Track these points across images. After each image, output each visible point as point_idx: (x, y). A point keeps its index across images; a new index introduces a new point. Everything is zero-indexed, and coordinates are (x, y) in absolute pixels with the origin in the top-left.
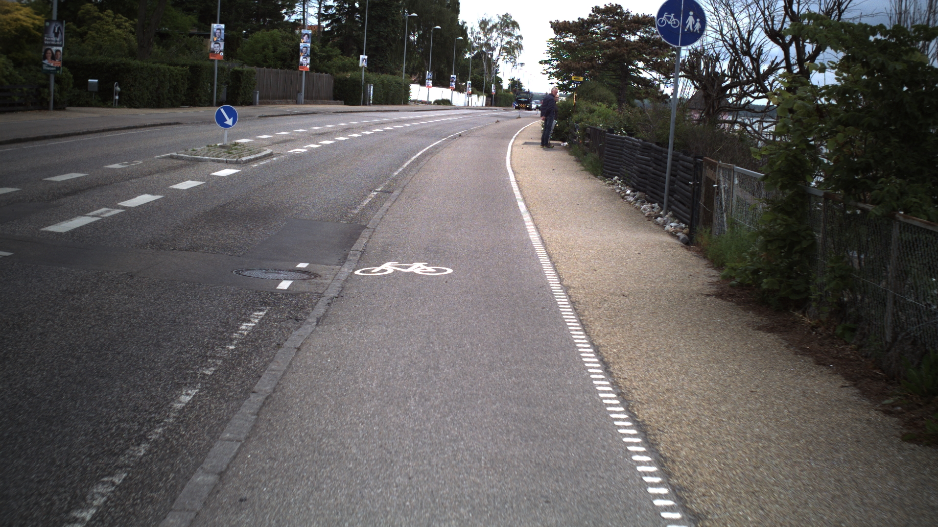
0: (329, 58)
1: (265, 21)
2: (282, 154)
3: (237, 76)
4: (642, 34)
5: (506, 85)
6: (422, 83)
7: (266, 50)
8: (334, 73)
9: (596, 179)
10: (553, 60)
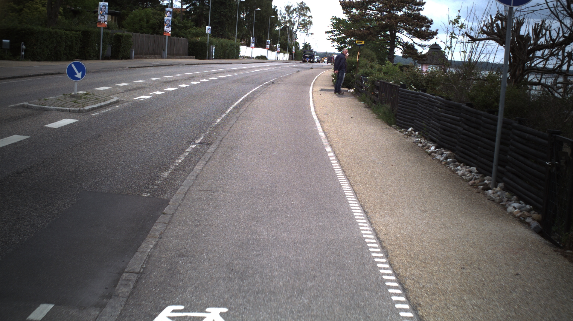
0: (186, 28)
1: (147, 4)
2: (127, 102)
3: (118, 38)
4: (406, 11)
5: (301, 47)
6: (248, 45)
7: (142, 21)
8: (189, 38)
9: (391, 128)
10: (335, 31)
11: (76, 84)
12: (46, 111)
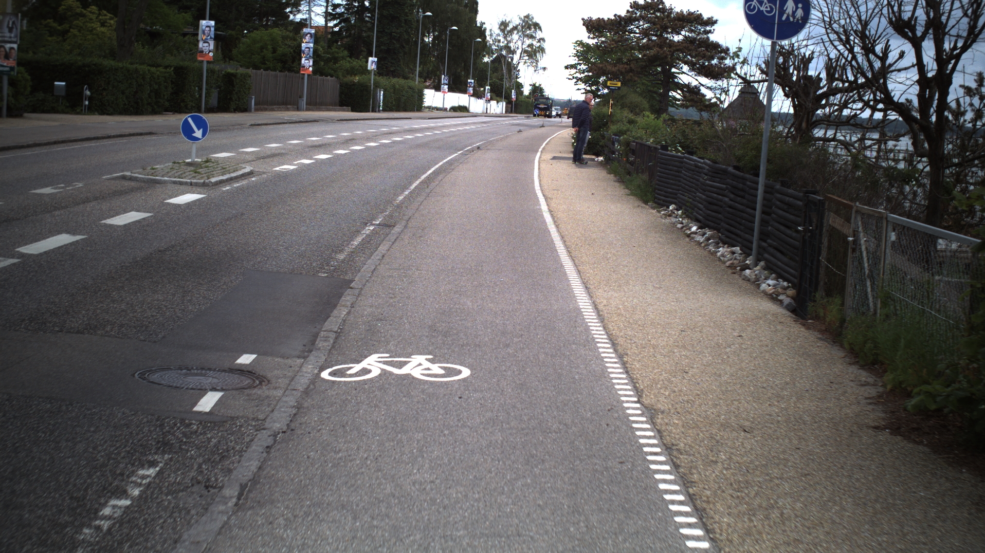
0: (336, 60)
1: (268, 20)
2: (264, 173)
3: (230, 79)
4: (687, 34)
5: (526, 91)
6: (437, 88)
7: (264, 50)
8: (341, 77)
9: (647, 207)
10: (580, 64)
11: (194, 146)
12: (158, 183)
